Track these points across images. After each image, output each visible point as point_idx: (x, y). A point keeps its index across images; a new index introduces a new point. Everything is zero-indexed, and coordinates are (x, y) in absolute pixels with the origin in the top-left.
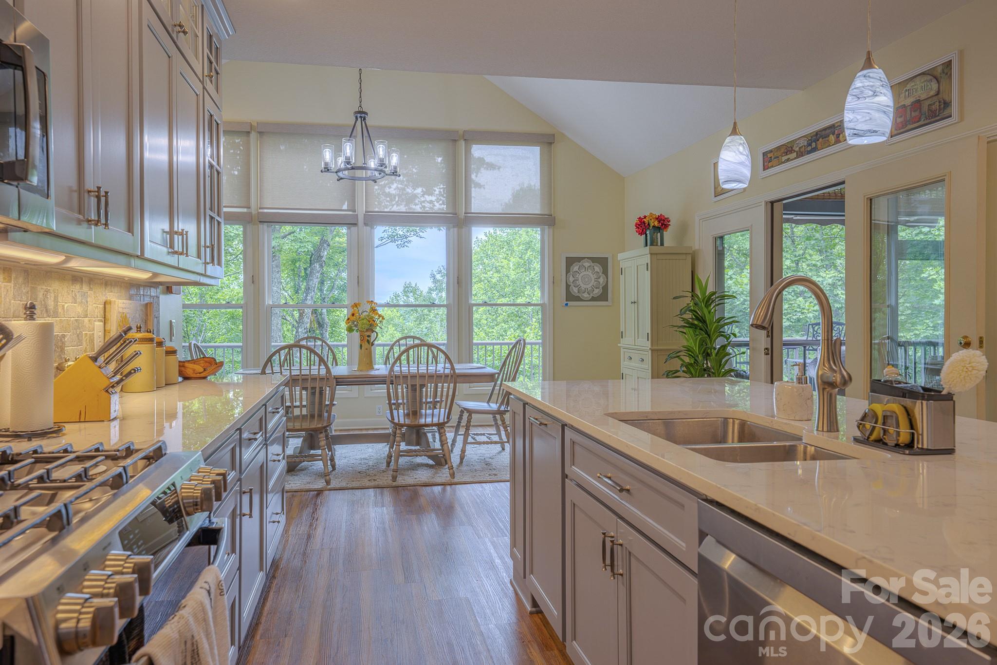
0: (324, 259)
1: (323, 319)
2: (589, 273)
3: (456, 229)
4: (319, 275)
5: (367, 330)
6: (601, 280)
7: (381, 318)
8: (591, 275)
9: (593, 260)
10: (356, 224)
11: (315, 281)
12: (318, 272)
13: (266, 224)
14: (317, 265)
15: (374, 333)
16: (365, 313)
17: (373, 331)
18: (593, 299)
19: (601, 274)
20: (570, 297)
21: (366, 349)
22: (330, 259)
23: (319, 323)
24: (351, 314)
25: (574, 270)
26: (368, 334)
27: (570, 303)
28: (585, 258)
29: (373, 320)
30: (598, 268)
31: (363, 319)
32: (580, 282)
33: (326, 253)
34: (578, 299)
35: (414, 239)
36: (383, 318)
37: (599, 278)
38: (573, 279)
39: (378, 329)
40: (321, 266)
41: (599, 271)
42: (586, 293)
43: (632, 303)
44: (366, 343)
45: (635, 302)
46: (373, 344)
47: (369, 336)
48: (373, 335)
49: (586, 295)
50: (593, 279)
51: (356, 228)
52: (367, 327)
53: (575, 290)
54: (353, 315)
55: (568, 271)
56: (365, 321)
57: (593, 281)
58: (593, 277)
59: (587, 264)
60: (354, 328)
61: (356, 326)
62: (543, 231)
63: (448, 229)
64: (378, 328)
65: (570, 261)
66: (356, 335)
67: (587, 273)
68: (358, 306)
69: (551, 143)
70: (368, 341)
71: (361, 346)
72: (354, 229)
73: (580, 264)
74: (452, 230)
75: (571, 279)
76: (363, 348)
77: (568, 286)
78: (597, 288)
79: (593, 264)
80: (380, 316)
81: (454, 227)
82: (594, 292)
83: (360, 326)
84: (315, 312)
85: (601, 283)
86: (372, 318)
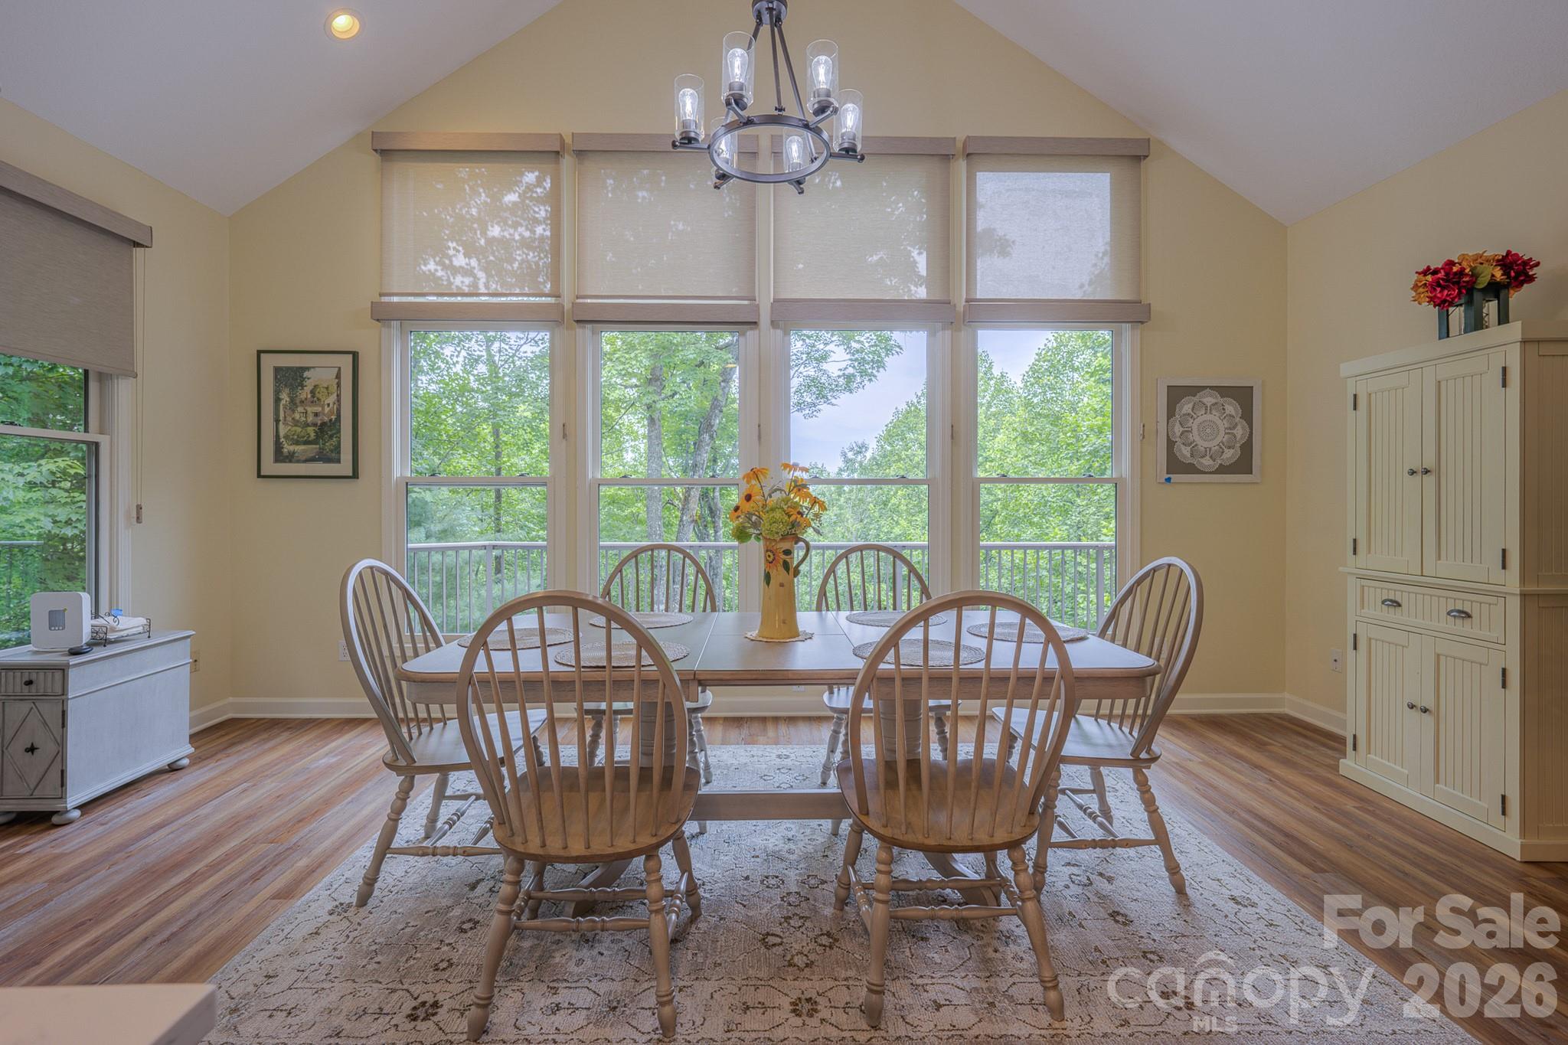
0: (715, 428)
1: (716, 504)
2: (1214, 417)
3: (948, 333)
4: (708, 448)
5: (784, 538)
6: (1239, 432)
7: (816, 508)
8: (1219, 422)
9: (1223, 391)
10: (755, 323)
11: (706, 456)
12: (708, 445)
13: (589, 326)
14: (707, 437)
15: (801, 544)
16: (777, 496)
17: (798, 540)
18: (1222, 470)
19: (1238, 419)
20: (1176, 466)
21: (782, 585)
22: (724, 429)
23: (710, 509)
24: (743, 496)
25: (1184, 411)
26: (786, 545)
27: (1175, 477)
28: (1204, 388)
29: (799, 513)
30: (1232, 408)
31: (773, 510)
32: (1195, 436)
33: (717, 421)
34: (1191, 469)
35: (824, 407)
36: (823, 507)
37: (1234, 428)
38: (1182, 429)
39: (809, 535)
40: (711, 437)
41: (1233, 413)
42: (1208, 457)
43: (1413, 472)
44: (781, 569)
45: (1427, 471)
46: (796, 573)
47: (788, 552)
48: (798, 553)
49: (1207, 462)
50: (1222, 429)
51: (757, 332)
52: (783, 529)
53: (1186, 451)
54: (748, 498)
55: (1171, 413)
56: (778, 515)
57: (1222, 433)
58: (1223, 425)
59: (1209, 400)
60: (752, 530)
61: (755, 525)
62: (1117, 336)
63: (932, 334)
64: (810, 530)
65: (1176, 394)
66: (756, 548)
67: (1208, 417)
68: (761, 477)
69: (1138, 159)
70: (786, 566)
71: (768, 578)
72: (751, 334)
73: (1196, 399)
74: (940, 334)
75: (1178, 429)
76: (772, 581)
77: (1171, 444)
78: (1229, 448)
79: (1221, 400)
80: (815, 501)
81: (943, 329)
82: (1225, 456)
83: (765, 526)
84: (704, 495)
85: (1238, 437)
86: (796, 506)
